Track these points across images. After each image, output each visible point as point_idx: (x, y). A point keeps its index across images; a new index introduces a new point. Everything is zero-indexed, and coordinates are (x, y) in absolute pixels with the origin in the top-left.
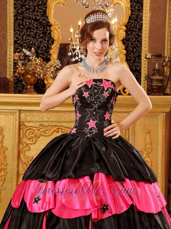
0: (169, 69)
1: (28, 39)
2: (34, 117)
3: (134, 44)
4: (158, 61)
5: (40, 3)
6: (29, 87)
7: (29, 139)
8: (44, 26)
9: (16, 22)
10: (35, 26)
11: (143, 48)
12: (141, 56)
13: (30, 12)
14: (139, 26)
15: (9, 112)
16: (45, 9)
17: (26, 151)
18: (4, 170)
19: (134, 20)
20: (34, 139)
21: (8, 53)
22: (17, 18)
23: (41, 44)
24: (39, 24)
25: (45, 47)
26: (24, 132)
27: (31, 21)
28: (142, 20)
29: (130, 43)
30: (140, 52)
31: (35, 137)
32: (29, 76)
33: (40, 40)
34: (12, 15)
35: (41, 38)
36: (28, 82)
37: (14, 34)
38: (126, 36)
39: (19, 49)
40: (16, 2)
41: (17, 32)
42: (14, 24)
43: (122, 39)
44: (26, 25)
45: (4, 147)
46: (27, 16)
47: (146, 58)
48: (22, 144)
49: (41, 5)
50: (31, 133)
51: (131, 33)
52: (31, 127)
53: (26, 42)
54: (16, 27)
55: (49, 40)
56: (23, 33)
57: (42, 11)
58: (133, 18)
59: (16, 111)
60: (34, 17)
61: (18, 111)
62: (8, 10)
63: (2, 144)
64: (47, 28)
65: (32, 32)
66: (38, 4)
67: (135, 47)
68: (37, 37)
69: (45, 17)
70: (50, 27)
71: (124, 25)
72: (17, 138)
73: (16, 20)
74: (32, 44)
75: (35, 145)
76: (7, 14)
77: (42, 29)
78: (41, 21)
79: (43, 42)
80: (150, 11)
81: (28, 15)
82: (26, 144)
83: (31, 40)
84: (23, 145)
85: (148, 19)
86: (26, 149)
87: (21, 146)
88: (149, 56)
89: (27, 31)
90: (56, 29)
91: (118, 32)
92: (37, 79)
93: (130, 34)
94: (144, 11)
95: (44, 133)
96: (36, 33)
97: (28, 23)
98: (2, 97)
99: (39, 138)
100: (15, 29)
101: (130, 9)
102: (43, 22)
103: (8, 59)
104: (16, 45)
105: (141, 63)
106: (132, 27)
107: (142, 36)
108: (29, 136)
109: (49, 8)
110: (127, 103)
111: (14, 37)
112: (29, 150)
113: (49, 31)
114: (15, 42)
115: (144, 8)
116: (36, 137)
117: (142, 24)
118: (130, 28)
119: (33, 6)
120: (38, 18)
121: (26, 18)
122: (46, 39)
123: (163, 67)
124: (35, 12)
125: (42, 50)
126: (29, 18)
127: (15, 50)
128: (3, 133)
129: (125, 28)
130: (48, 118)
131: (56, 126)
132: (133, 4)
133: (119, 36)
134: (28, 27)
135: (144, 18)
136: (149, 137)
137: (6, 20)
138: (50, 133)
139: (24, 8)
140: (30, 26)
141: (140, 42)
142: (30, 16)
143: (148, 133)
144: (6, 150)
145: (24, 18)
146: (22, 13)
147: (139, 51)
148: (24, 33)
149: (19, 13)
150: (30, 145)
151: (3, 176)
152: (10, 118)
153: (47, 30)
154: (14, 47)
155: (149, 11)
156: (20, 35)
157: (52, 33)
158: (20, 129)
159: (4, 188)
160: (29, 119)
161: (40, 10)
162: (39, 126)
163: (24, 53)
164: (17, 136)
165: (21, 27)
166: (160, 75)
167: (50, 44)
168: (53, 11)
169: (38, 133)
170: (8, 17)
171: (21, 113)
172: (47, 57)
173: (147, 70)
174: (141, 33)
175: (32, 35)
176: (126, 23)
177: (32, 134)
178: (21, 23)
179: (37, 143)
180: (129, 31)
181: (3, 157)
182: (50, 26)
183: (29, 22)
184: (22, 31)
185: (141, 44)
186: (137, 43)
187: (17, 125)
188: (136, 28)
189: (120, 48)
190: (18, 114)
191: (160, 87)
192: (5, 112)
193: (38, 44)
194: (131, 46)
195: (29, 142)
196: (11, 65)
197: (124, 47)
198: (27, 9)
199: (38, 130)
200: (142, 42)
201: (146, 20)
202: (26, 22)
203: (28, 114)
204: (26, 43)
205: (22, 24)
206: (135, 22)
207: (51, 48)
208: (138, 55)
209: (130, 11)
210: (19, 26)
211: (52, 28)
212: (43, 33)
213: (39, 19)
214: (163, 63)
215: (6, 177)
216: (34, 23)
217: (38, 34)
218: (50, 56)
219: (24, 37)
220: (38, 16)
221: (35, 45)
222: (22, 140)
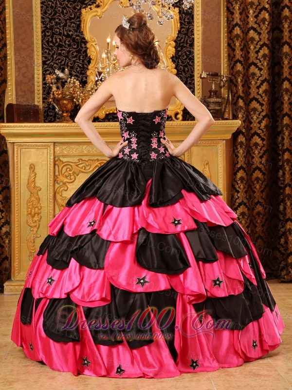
0: (226, 91)
1: (59, 59)
2: (71, 150)
3: (185, 62)
4: (214, 81)
5: (73, 16)
6: (65, 114)
7: (66, 177)
8: (78, 43)
9: (44, 39)
10: (67, 43)
11: (195, 67)
12: (193, 76)
13: (60, 27)
14: (190, 41)
15: (42, 146)
16: (78, 23)
17: (63, 191)
18: (38, 214)
19: (183, 34)
20: (72, 177)
21: (36, 76)
22: (45, 34)
23: (75, 64)
24: (71, 41)
25: (80, 67)
26: (60, 168)
27: (62, 38)
28: (193, 35)
29: (180, 62)
30: (193, 72)
31: (73, 175)
32: (65, 102)
33: (74, 59)
34: (40, 30)
35: (74, 57)
36: (65, 109)
37: (43, 54)
38: (176, 53)
39: (48, 70)
40: (44, 15)
41: (46, 50)
42: (42, 41)
43: (172, 56)
44: (56, 42)
45: (37, 187)
46: (57, 32)
47: (201, 78)
48: (57, 183)
49: (73, 18)
50: (68, 170)
51: (182, 49)
52: (68, 162)
53: (57, 62)
54: (45, 44)
55: (85, 59)
56: (53, 51)
57: (75, 25)
58: (183, 31)
59: (50, 144)
60: (65, 33)
61: (52, 144)
62: (34, 25)
63: (35, 184)
64: (81, 45)
65: (64, 50)
66: (69, 17)
67: (186, 66)
68: (70, 57)
69: (79, 32)
70: (85, 44)
71: (173, 40)
72: (52, 176)
73: (44, 36)
74: (64, 64)
75: (73, 183)
76: (33, 29)
77: (76, 47)
78: (75, 37)
79: (78, 62)
80: (202, 24)
81: (58, 30)
82: (63, 183)
83: (62, 60)
84: (59, 184)
85: (200, 33)
86: (64, 189)
87: (57, 186)
88: (204, 75)
89: (58, 49)
90: (93, 46)
91: (167, 48)
92: (74, 105)
93: (179, 51)
94: (195, 24)
95: (84, 169)
96: (69, 52)
97: (58, 40)
98: (35, 127)
99: (78, 175)
100: (43, 48)
101: (178, 21)
102: (77, 38)
103: (36, 84)
104: (45, 66)
105: (194, 84)
106: (182, 43)
107: (193, 53)
108: (67, 174)
109: (84, 22)
110: (182, 130)
111: (42, 57)
112: (66, 190)
113: (85, 49)
114: (44, 63)
115: (195, 20)
116: (75, 175)
117: (193, 39)
118: (180, 43)
119: (65, 19)
120: (70, 33)
121: (56, 34)
122: (81, 58)
123: (221, 87)
124: (66, 26)
125: (77, 71)
126: (60, 34)
127: (44, 72)
128: (36, 171)
129: (174, 44)
130: (89, 151)
131: (98, 160)
132: (182, 16)
133: (168, 53)
134: (59, 44)
135: (195, 32)
136: (208, 169)
137: (33, 36)
138: (91, 169)
139: (53, 22)
140: (61, 43)
141: (192, 59)
142: (61, 31)
143: (206, 164)
144: (40, 190)
145: (53, 34)
146: (51, 28)
147: (191, 70)
148: (55, 52)
149: (47, 28)
150: (67, 184)
151: (37, 222)
152: (43, 153)
153: (82, 48)
154: (42, 69)
155: (200, 24)
156: (49, 54)
157: (88, 51)
158: (55, 165)
159: (39, 236)
160: (65, 152)
161: (73, 25)
162: (78, 161)
163: (57, 75)
164: (52, 174)
165: (51, 44)
166: (217, 97)
167: (86, 65)
168: (88, 25)
169: (76, 169)
170: (35, 33)
171: (56, 146)
172: (82, 79)
173: (201, 92)
174: (193, 49)
175: (63, 53)
176: (175, 38)
177: (70, 171)
178: (50, 39)
179: (76, 181)
180: (179, 47)
181: (36, 199)
182: (86, 42)
183: (60, 39)
184: (52, 49)
185: (193, 62)
186: (188, 61)
187: (52, 161)
188: (187, 43)
189: (170, 68)
190: (52, 147)
191: (218, 110)
192: (36, 146)
193: (71, 64)
194: (181, 64)
195: (65, 180)
196: (39, 90)
197: (174, 66)
198: (57, 23)
199: (77, 166)
200: (194, 59)
201: (198, 35)
202: (56, 39)
203: (64, 147)
204: (57, 64)
205: (52, 42)
206: (185, 37)
207: (88, 69)
208: (190, 75)
209: (179, 25)
210: (48, 44)
211: (88, 45)
212: (77, 52)
213: (72, 35)
214: (220, 83)
215: (41, 223)
216: (66, 40)
217: (71, 52)
218: (86, 78)
219: (55, 57)
220: (70, 31)
221: (68, 66)
222: (57, 178)
